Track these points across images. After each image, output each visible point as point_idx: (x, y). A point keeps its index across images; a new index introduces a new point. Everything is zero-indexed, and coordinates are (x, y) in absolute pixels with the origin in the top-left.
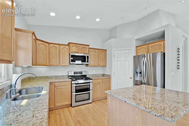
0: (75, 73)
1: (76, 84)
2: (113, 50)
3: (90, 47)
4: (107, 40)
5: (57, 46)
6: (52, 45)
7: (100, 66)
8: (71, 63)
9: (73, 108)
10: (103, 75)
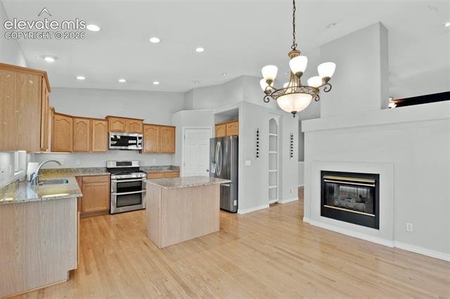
0: (118, 164)
1: (118, 179)
2: (184, 128)
3: (144, 122)
4: (177, 111)
5: (87, 122)
6: (78, 120)
7: (163, 153)
8: (111, 147)
9: (112, 217)
10: (171, 167)
